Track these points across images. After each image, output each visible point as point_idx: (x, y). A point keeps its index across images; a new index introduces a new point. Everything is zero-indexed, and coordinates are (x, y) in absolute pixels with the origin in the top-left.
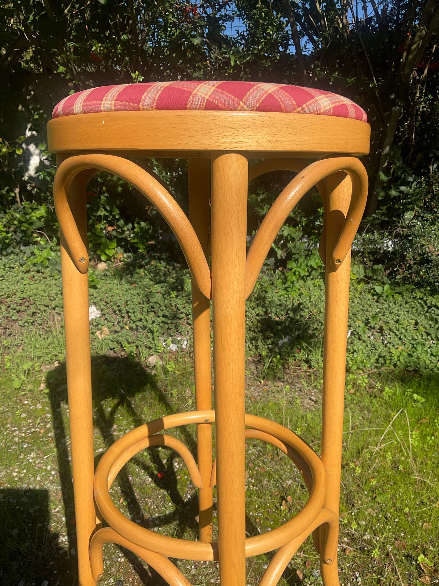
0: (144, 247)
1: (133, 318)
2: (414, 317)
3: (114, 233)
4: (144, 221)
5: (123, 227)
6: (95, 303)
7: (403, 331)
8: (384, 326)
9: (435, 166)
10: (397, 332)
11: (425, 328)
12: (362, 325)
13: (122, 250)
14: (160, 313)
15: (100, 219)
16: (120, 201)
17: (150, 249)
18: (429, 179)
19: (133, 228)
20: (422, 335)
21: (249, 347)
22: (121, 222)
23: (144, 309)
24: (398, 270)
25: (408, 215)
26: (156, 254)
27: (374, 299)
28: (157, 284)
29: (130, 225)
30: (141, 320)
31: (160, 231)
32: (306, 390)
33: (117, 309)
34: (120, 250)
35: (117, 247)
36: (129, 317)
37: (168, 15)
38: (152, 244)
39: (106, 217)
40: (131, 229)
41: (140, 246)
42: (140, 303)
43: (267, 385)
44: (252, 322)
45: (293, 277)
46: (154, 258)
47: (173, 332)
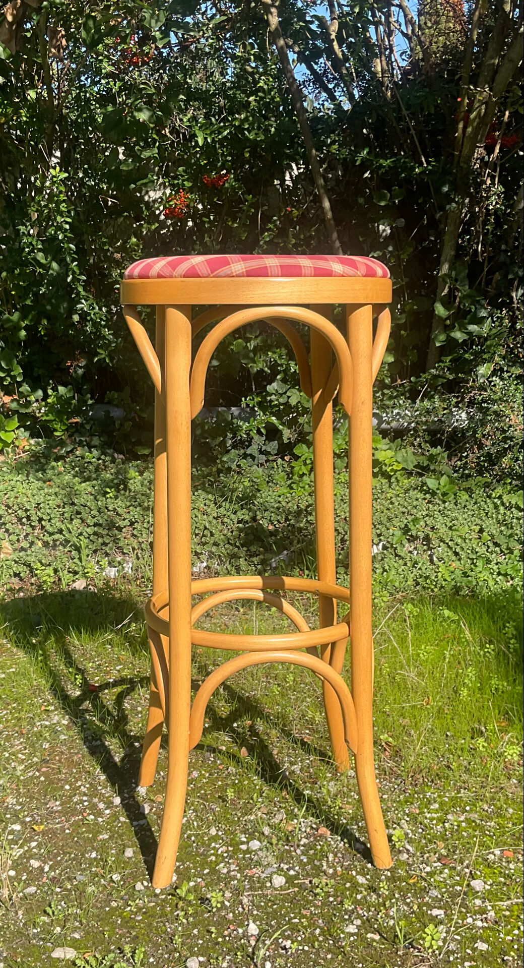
0: (63, 428)
1: (48, 527)
2: (480, 522)
3: (14, 406)
4: (65, 385)
5: (29, 396)
7: (459, 541)
8: (431, 533)
9: (520, 292)
10: (450, 543)
11: (492, 536)
12: (398, 533)
13: (27, 434)
14: (90, 521)
16: (23, 354)
17: (74, 430)
18: (514, 313)
19: (46, 396)
20: (488, 546)
21: (227, 569)
22: (25, 388)
23: (66, 515)
25: (484, 370)
26: (83, 439)
27: (425, 499)
28: (84, 482)
29: (40, 393)
30: (60, 531)
31: (90, 402)
33: (24, 515)
34: (23, 434)
35: (17, 428)
36: (43, 527)
37: (101, 61)
38: (77, 423)
40: (42, 400)
41: (58, 426)
42: (59, 506)
44: (232, 532)
45: (303, 467)
46: (80, 444)
47: (111, 549)
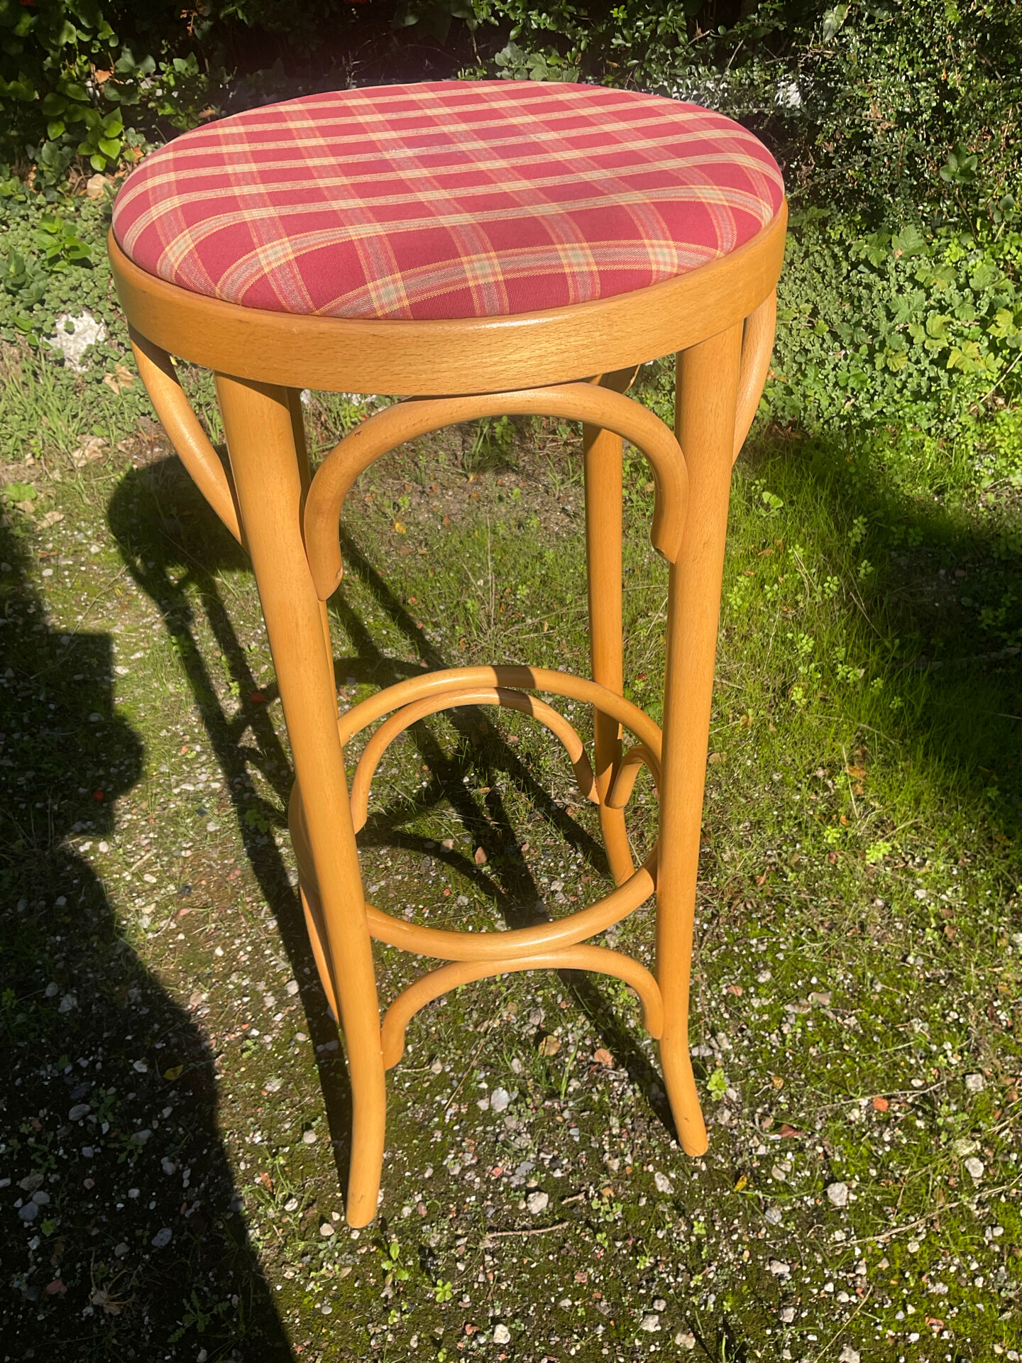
2: (812, 295)
3: (112, 92)
4: (182, 56)
5: (134, 71)
6: (88, 308)
7: (784, 333)
13: (141, 137)
15: (70, 53)
20: (824, 340)
22: (127, 58)
24: (798, 168)
25: (833, 17)
29: (150, 65)
32: (558, 490)
34: (134, 138)
35: (125, 130)
39: (84, 48)
40: (155, 75)
41: (183, 124)
43: (481, 484)
